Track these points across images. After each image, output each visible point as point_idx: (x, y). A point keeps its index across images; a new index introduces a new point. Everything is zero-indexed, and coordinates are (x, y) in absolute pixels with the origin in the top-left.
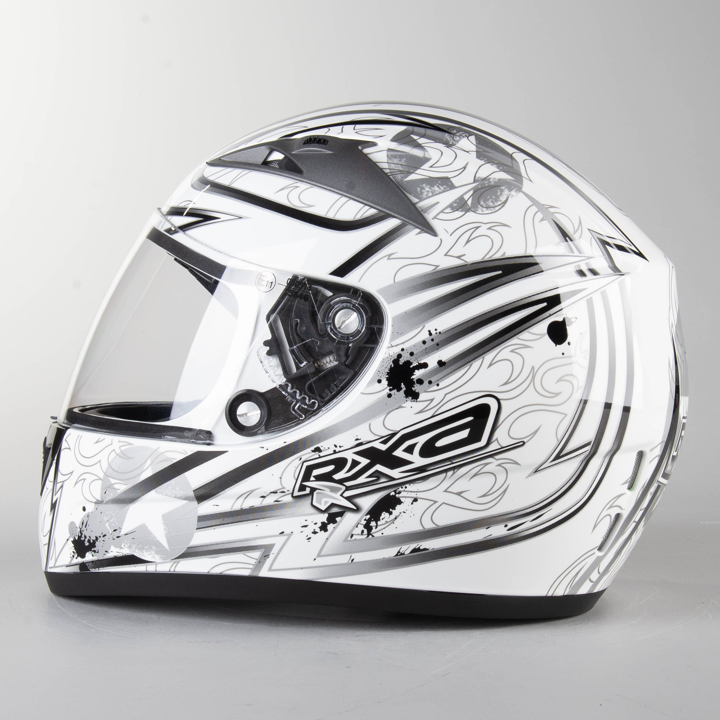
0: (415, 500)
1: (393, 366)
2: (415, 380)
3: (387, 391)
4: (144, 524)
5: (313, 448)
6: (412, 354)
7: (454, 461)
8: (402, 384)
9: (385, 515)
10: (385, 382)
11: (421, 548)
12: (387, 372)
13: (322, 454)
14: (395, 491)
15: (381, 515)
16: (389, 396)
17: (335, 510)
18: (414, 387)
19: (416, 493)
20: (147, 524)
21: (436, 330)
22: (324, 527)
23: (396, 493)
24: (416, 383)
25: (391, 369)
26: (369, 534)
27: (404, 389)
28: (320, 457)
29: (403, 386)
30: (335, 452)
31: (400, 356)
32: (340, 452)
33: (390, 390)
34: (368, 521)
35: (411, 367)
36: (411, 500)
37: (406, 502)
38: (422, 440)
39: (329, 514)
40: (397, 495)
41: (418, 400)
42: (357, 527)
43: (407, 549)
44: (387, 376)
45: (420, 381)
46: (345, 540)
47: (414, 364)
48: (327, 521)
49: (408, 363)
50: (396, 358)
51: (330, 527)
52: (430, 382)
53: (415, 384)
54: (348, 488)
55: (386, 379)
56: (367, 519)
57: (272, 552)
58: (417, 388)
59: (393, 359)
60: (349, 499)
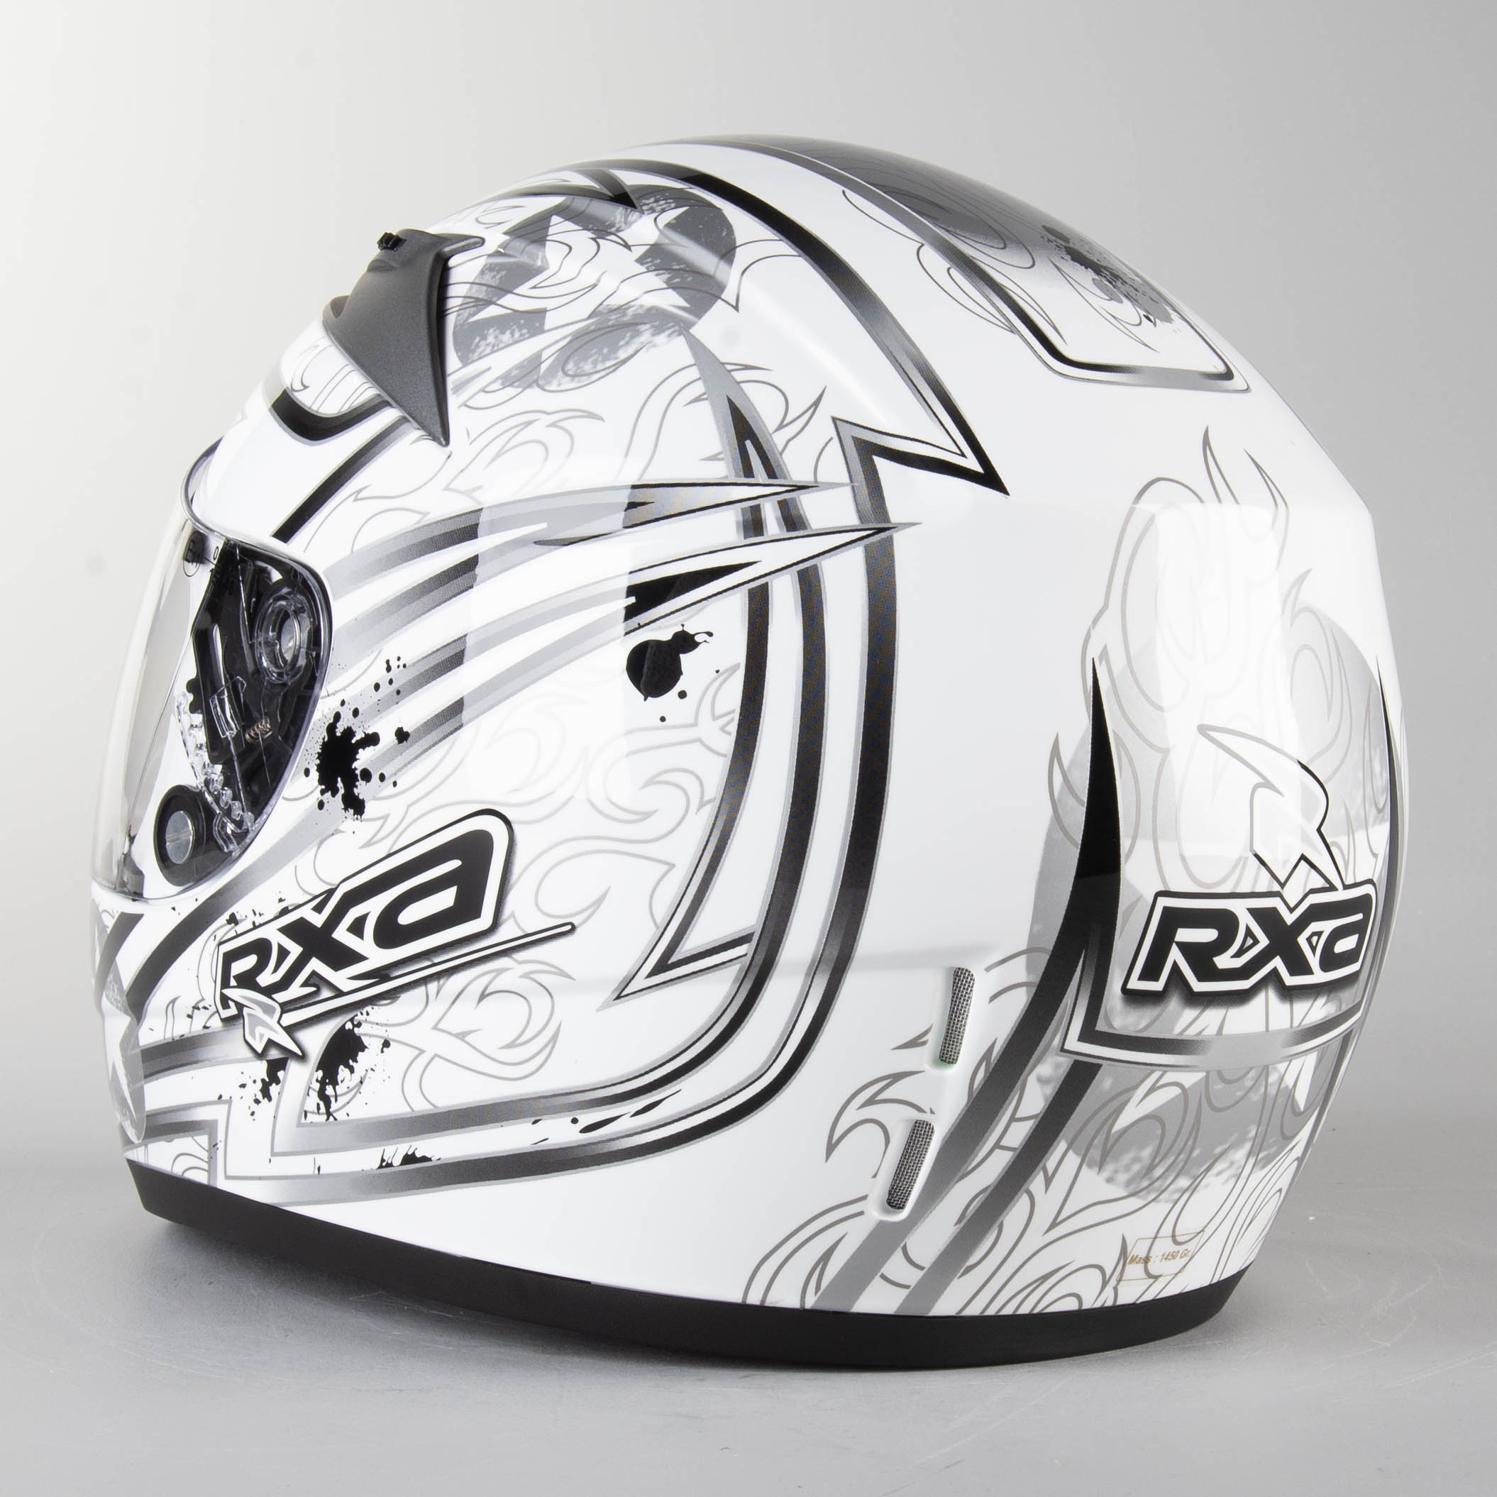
0: (386, 1044)
1: (326, 740)
2: (358, 772)
3: (317, 795)
5: (227, 915)
6: (356, 713)
7: (436, 960)
8: (339, 779)
9: (343, 1072)
10: (315, 775)
11: (418, 1155)
12: (318, 753)
13: (240, 928)
14: (352, 1020)
15: (337, 1073)
16: (321, 805)
17: (274, 1054)
18: (356, 787)
19: (384, 1028)
21: (399, 659)
22: (266, 1093)
23: (354, 1026)
24: (359, 778)
25: (325, 746)
26: (329, 1114)
27: (342, 791)
28: (238, 936)
29: (340, 784)
30: (255, 927)
31: (337, 717)
32: (261, 925)
33: (323, 792)
34: (323, 1084)
35: (353, 741)
36: (380, 1043)
37: (373, 1044)
38: (374, 907)
39: (268, 1061)
40: (356, 1030)
41: (364, 816)
42: (308, 1095)
43: (394, 1153)
44: (318, 761)
45: (366, 775)
46: (299, 1125)
47: (359, 736)
48: (267, 1076)
49: (349, 732)
50: (331, 721)
51: (274, 1089)
52: (382, 778)
53: (358, 781)
54: (286, 1007)
55: (316, 768)
56: (319, 1079)
57: (219, 1139)
58: (361, 789)
59: (327, 724)
60: (290, 1030)
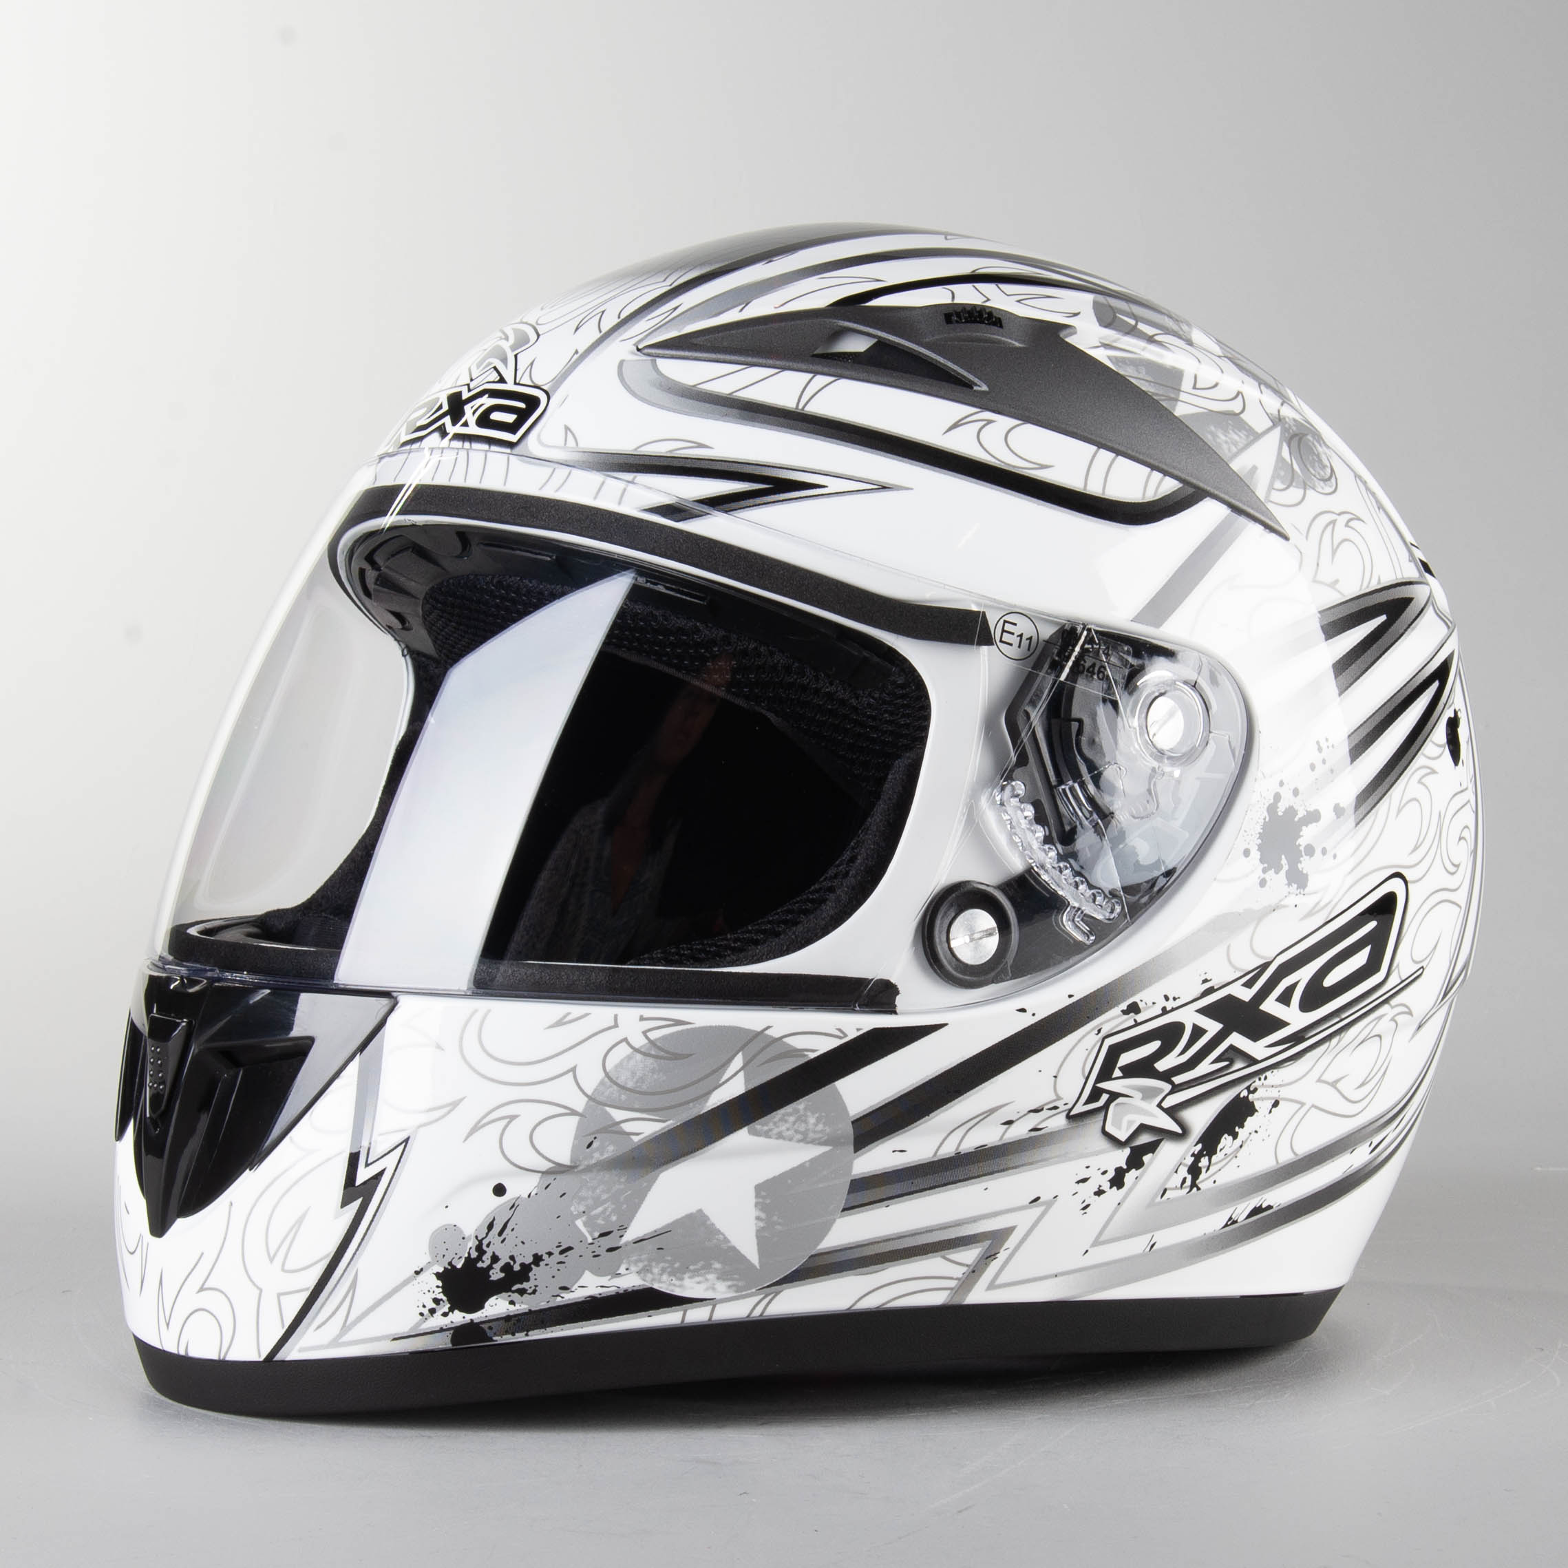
0: (1276, 1104)
1: (1267, 820)
2: (1302, 848)
3: (1259, 873)
4: (700, 1211)
5: (1124, 1006)
6: (1296, 792)
8: (1283, 857)
9: (1226, 1140)
10: (1255, 854)
11: (1264, 1206)
12: (1259, 833)
13: (1140, 1018)
14: (1248, 1088)
15: (1219, 1142)
16: (1263, 883)
17: (1145, 1139)
18: (1301, 862)
19: (1278, 1089)
20: (706, 1212)
21: (1327, 740)
22: (1117, 1181)
23: (1250, 1092)
24: (1303, 853)
25: (1265, 826)
26: (1194, 1185)
27: (1286, 868)
28: (1137, 1024)
29: (1284, 861)
30: (1165, 1011)
31: (1277, 797)
32: (1173, 1010)
33: (1264, 871)
34: (1197, 1157)
35: (1296, 819)
36: (1270, 1104)
37: (1262, 1106)
38: (1304, 975)
39: (1131, 1148)
40: (1251, 1097)
41: (1307, 890)
42: (1176, 1172)
43: (1241, 1210)
44: (1260, 841)
45: (1310, 850)
46: (1151, 1204)
47: (1301, 814)
48: (1126, 1164)
49: (1291, 811)
50: (1272, 801)
51: (1130, 1177)
52: (1324, 852)
53: (1302, 856)
54: (1176, 1089)
55: (1257, 848)
56: (1196, 1153)
57: (1006, 1246)
58: (1306, 864)
59: (1267, 805)
60: (1172, 1112)
